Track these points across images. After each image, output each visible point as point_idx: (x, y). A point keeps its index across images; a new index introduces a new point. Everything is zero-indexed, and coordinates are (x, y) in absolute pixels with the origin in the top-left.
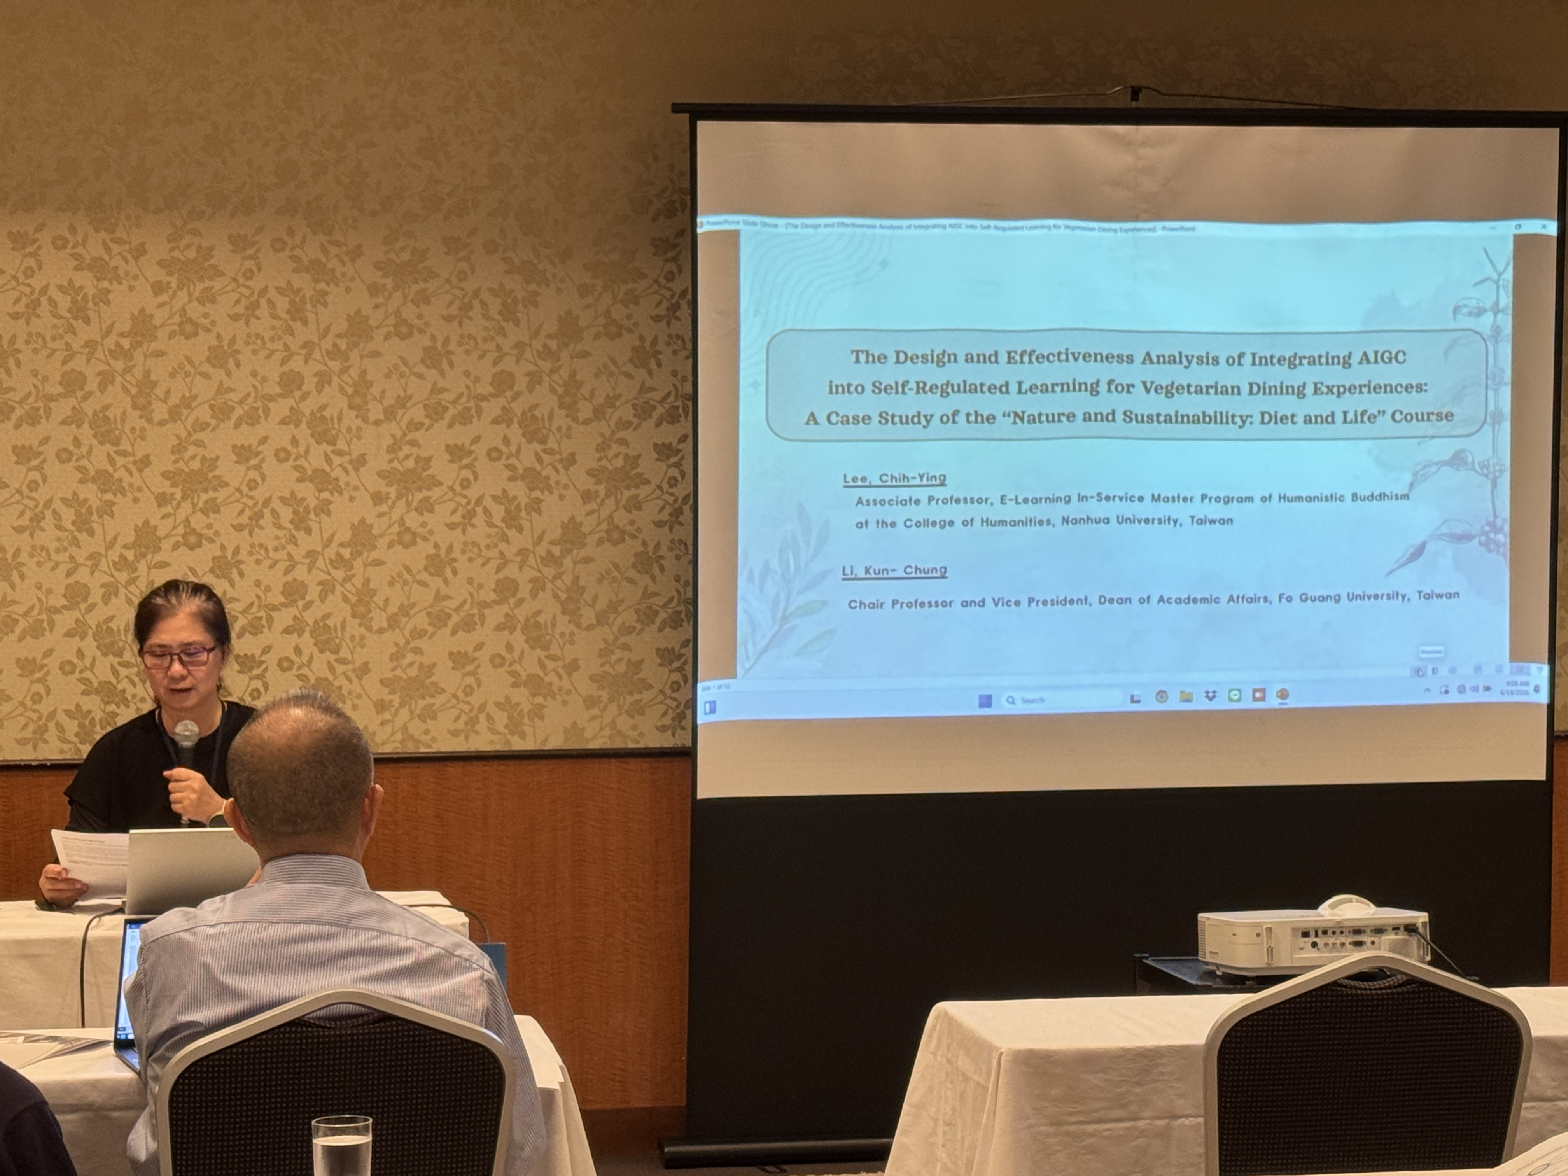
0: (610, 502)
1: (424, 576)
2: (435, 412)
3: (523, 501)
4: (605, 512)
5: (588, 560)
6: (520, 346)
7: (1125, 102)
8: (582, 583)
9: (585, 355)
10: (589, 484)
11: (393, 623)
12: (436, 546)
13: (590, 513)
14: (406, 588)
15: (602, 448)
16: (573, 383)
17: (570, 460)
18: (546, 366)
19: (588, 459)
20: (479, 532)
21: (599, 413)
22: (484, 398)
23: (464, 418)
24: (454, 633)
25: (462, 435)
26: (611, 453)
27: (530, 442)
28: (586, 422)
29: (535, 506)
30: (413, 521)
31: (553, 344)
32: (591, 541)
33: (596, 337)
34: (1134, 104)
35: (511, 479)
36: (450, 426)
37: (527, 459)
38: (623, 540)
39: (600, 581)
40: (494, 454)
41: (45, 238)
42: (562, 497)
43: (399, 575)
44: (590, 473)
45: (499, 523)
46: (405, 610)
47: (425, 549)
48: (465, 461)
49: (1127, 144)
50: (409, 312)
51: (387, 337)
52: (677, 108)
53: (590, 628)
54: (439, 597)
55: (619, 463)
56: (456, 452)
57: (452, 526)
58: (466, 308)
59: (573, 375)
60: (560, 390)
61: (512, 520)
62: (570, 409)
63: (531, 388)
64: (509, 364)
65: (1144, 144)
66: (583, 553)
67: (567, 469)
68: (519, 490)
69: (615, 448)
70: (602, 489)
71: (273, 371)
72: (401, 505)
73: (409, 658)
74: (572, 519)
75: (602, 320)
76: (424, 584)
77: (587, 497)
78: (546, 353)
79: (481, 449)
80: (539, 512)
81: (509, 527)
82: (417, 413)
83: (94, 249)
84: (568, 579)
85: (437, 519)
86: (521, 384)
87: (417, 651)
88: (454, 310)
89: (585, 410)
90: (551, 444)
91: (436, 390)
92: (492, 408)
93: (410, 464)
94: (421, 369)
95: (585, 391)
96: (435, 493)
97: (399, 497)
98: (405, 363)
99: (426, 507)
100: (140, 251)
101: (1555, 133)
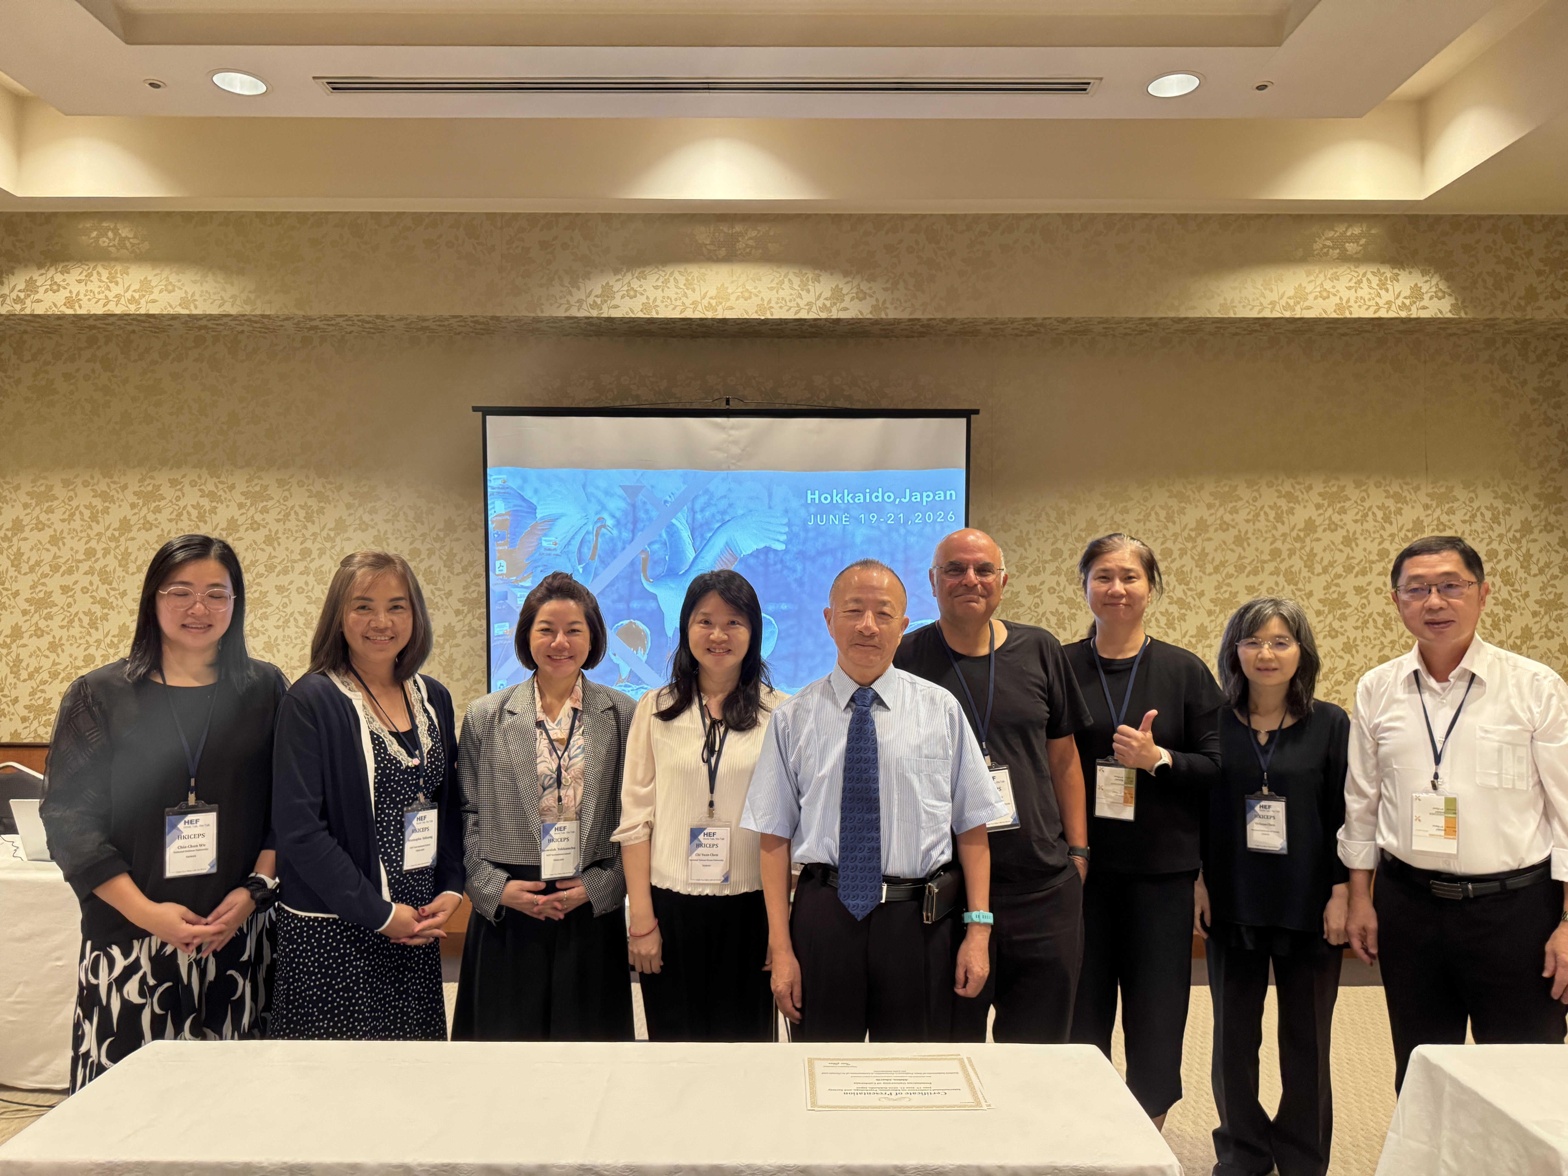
0: (470, 616)
4: (467, 621)
5: (458, 645)
6: (423, 535)
7: (723, 406)
8: (454, 657)
9: (457, 540)
10: (459, 606)
13: (459, 621)
15: (466, 587)
16: (451, 555)
17: (449, 594)
18: (437, 545)
19: (458, 593)
21: (465, 570)
28: (458, 574)
31: (441, 534)
32: (459, 635)
34: (727, 407)
38: (476, 635)
39: (463, 656)
41: (186, 481)
42: (444, 613)
44: (460, 600)
49: (723, 428)
50: (366, 518)
52: (475, 409)
53: (458, 680)
55: (475, 595)
58: (396, 515)
59: (451, 549)
60: (445, 558)
62: (450, 568)
63: (429, 557)
64: (417, 544)
65: (732, 428)
66: (455, 642)
67: (447, 598)
69: (473, 588)
70: (466, 609)
71: (297, 547)
74: (450, 624)
75: (467, 522)
77: (458, 612)
78: (437, 539)
83: (210, 487)
84: (447, 655)
86: (424, 554)
88: (390, 517)
89: (458, 568)
90: (440, 585)
95: (458, 558)
100: (232, 487)
101: (963, 421)
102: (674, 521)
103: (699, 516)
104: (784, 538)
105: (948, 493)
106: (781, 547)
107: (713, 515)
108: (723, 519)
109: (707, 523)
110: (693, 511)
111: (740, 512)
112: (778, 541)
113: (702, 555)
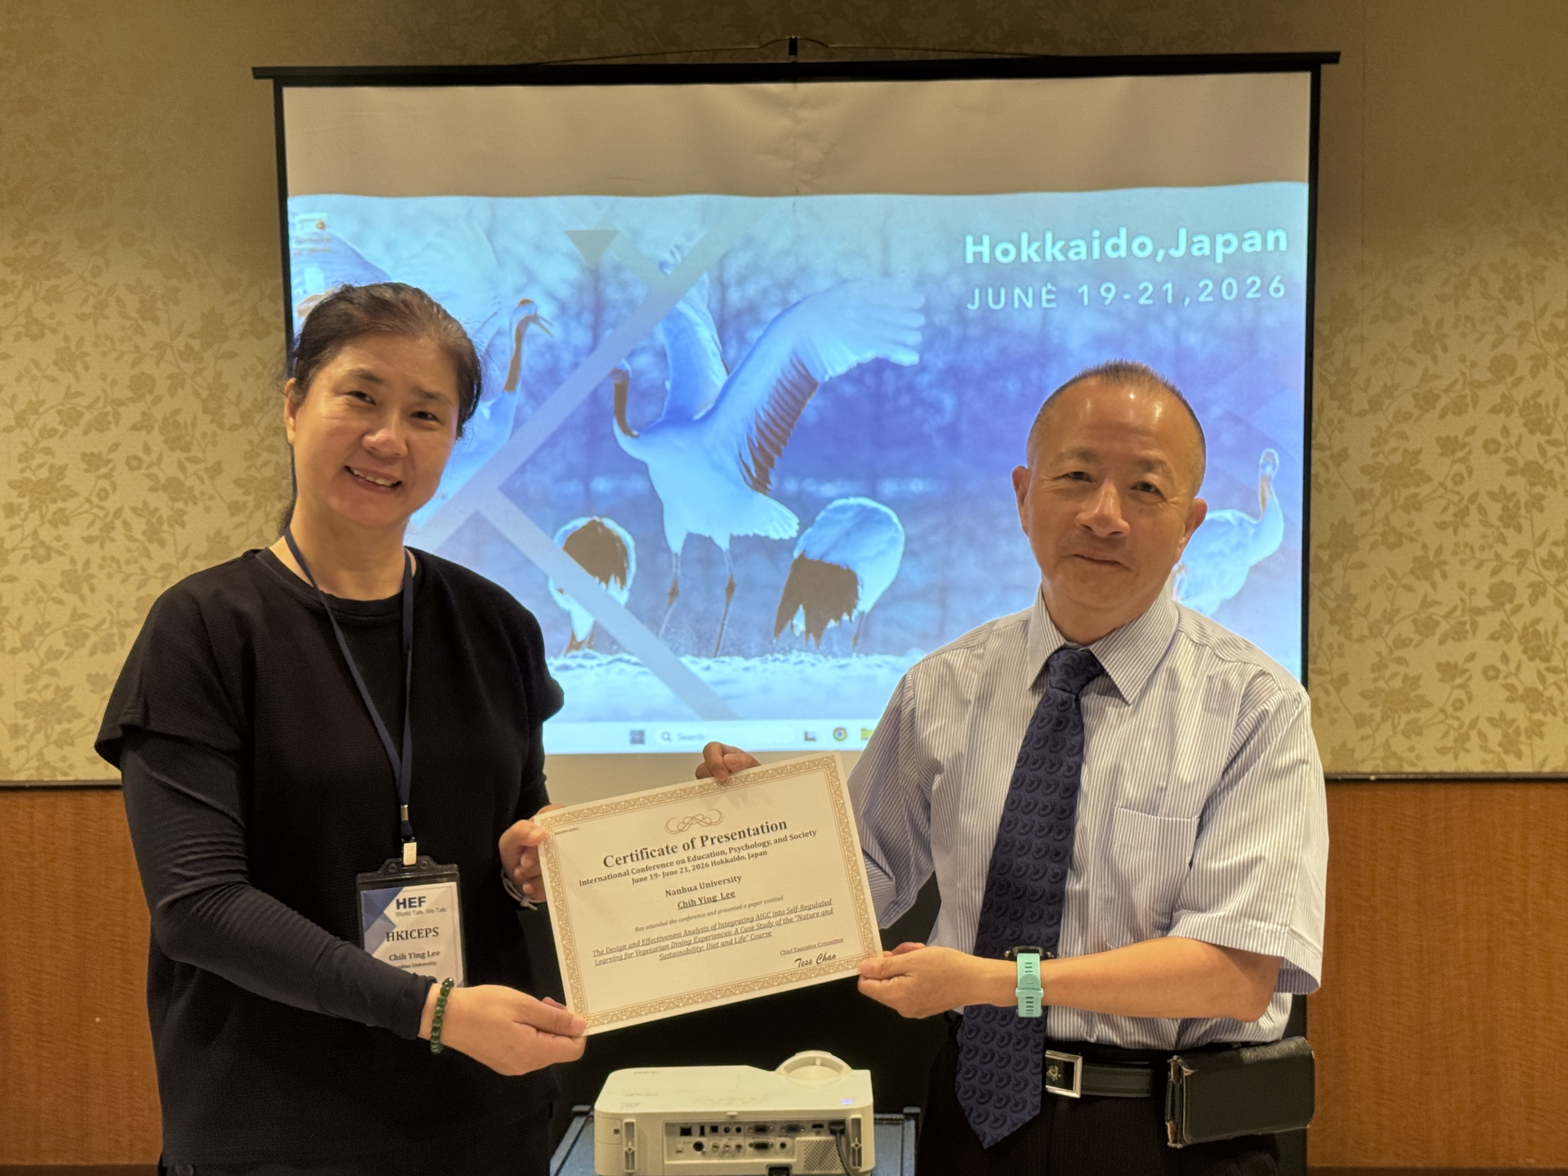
1: (60, 593)
2: (71, 418)
3: (165, 513)
6: (160, 346)
7: (784, 58)
9: (230, 355)
10: (237, 495)
11: (27, 643)
12: (73, 561)
14: (41, 606)
15: (250, 455)
16: (218, 388)
17: (216, 470)
18: (189, 367)
19: (235, 468)
20: (118, 546)
21: (246, 419)
22: (121, 403)
23: (101, 425)
24: (92, 653)
25: (97, 443)
26: (260, 461)
27: (172, 449)
28: (233, 428)
29: (178, 519)
30: (47, 534)
31: (196, 345)
33: (243, 336)
34: (792, 59)
35: (152, 490)
36: (86, 433)
37: (169, 469)
40: (134, 463)
42: (207, 509)
43: (34, 592)
44: (238, 483)
45: (138, 536)
46: (40, 629)
47: (60, 564)
48: (103, 471)
49: (783, 105)
50: (40, 311)
51: (18, 337)
52: (260, 73)
54: (75, 616)
55: (269, 472)
56: (93, 461)
57: (89, 540)
58: (101, 306)
59: (218, 376)
60: (204, 394)
61: (153, 534)
62: (216, 414)
63: (172, 392)
64: (148, 366)
65: (803, 104)
67: (212, 478)
68: (160, 502)
69: (264, 456)
70: (250, 500)
72: (34, 519)
73: (45, 680)
74: (219, 532)
76: (59, 602)
79: (119, 457)
80: (183, 525)
81: (150, 541)
82: (51, 419)
85: (74, 533)
86: (162, 387)
87: (53, 673)
91: (69, 394)
92: (132, 413)
93: (43, 474)
94: (53, 371)
95: (231, 395)
96: (71, 505)
97: (32, 508)
98: (36, 364)
99: (61, 519)
101: (1304, 79)
102: (682, 306)
103: (734, 296)
104: (915, 338)
105: (1271, 236)
106: (908, 358)
107: (765, 292)
108: (785, 301)
109: (752, 310)
110: (721, 285)
111: (822, 283)
112: (905, 345)
113: (742, 377)
